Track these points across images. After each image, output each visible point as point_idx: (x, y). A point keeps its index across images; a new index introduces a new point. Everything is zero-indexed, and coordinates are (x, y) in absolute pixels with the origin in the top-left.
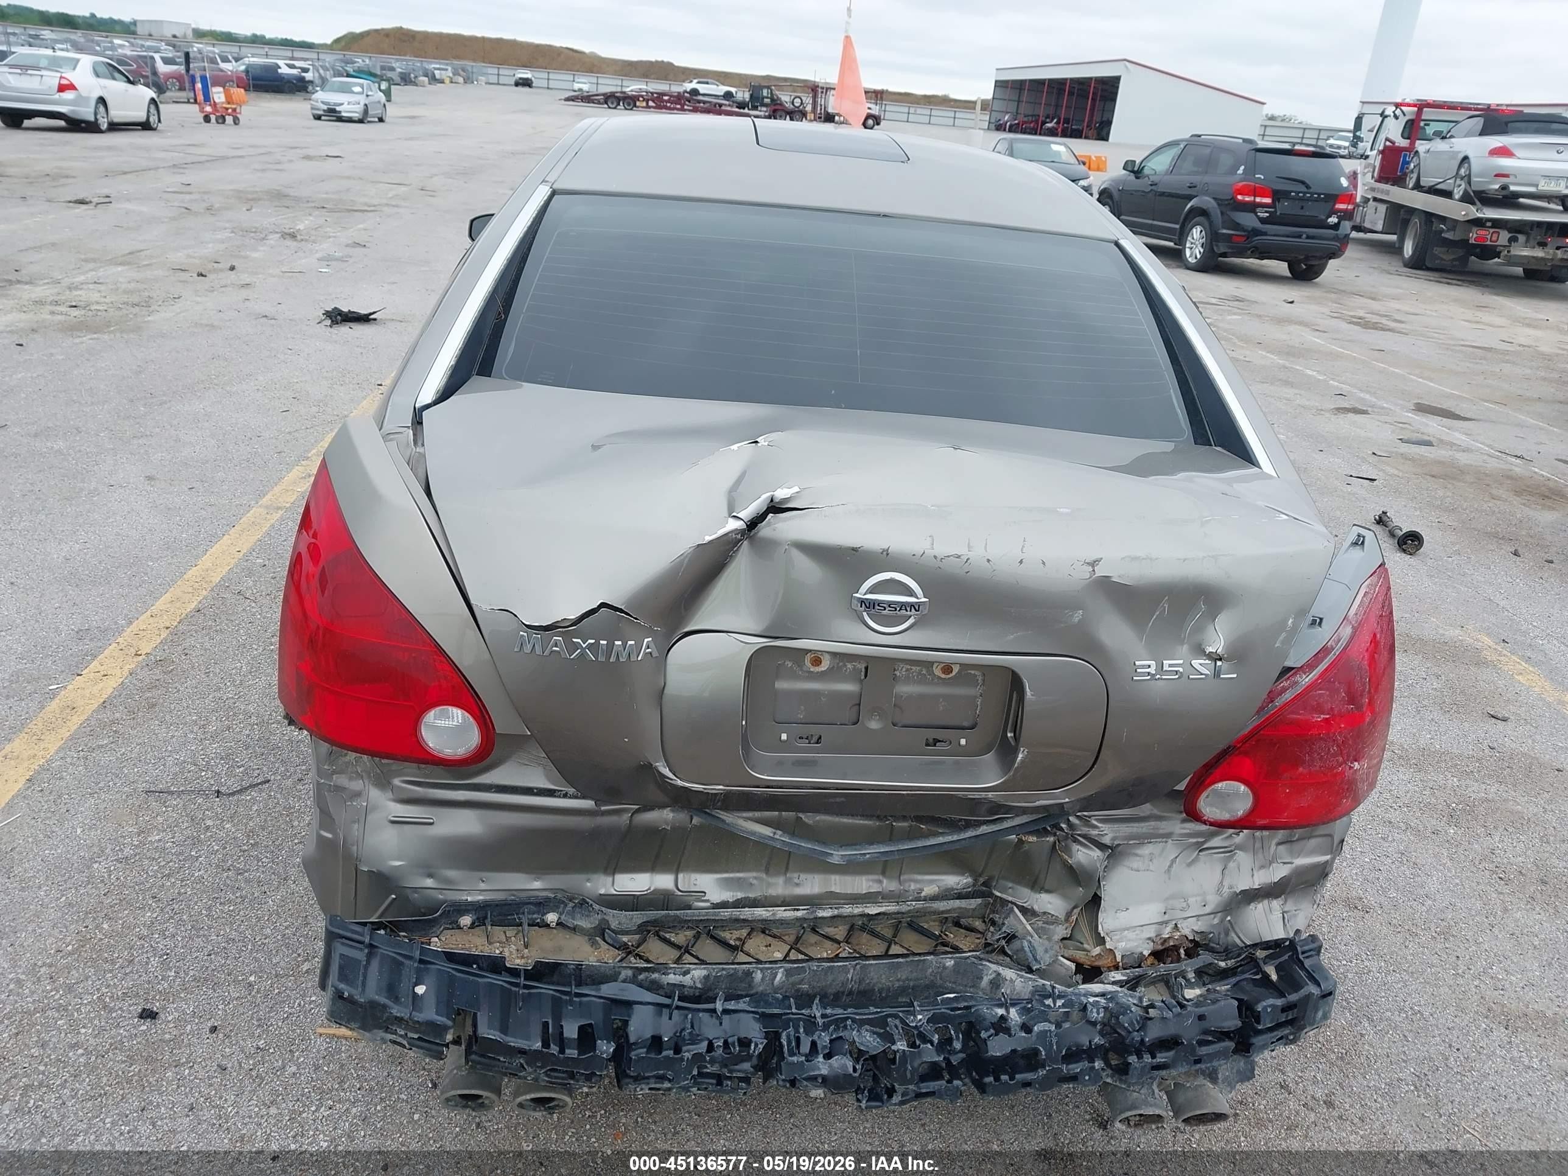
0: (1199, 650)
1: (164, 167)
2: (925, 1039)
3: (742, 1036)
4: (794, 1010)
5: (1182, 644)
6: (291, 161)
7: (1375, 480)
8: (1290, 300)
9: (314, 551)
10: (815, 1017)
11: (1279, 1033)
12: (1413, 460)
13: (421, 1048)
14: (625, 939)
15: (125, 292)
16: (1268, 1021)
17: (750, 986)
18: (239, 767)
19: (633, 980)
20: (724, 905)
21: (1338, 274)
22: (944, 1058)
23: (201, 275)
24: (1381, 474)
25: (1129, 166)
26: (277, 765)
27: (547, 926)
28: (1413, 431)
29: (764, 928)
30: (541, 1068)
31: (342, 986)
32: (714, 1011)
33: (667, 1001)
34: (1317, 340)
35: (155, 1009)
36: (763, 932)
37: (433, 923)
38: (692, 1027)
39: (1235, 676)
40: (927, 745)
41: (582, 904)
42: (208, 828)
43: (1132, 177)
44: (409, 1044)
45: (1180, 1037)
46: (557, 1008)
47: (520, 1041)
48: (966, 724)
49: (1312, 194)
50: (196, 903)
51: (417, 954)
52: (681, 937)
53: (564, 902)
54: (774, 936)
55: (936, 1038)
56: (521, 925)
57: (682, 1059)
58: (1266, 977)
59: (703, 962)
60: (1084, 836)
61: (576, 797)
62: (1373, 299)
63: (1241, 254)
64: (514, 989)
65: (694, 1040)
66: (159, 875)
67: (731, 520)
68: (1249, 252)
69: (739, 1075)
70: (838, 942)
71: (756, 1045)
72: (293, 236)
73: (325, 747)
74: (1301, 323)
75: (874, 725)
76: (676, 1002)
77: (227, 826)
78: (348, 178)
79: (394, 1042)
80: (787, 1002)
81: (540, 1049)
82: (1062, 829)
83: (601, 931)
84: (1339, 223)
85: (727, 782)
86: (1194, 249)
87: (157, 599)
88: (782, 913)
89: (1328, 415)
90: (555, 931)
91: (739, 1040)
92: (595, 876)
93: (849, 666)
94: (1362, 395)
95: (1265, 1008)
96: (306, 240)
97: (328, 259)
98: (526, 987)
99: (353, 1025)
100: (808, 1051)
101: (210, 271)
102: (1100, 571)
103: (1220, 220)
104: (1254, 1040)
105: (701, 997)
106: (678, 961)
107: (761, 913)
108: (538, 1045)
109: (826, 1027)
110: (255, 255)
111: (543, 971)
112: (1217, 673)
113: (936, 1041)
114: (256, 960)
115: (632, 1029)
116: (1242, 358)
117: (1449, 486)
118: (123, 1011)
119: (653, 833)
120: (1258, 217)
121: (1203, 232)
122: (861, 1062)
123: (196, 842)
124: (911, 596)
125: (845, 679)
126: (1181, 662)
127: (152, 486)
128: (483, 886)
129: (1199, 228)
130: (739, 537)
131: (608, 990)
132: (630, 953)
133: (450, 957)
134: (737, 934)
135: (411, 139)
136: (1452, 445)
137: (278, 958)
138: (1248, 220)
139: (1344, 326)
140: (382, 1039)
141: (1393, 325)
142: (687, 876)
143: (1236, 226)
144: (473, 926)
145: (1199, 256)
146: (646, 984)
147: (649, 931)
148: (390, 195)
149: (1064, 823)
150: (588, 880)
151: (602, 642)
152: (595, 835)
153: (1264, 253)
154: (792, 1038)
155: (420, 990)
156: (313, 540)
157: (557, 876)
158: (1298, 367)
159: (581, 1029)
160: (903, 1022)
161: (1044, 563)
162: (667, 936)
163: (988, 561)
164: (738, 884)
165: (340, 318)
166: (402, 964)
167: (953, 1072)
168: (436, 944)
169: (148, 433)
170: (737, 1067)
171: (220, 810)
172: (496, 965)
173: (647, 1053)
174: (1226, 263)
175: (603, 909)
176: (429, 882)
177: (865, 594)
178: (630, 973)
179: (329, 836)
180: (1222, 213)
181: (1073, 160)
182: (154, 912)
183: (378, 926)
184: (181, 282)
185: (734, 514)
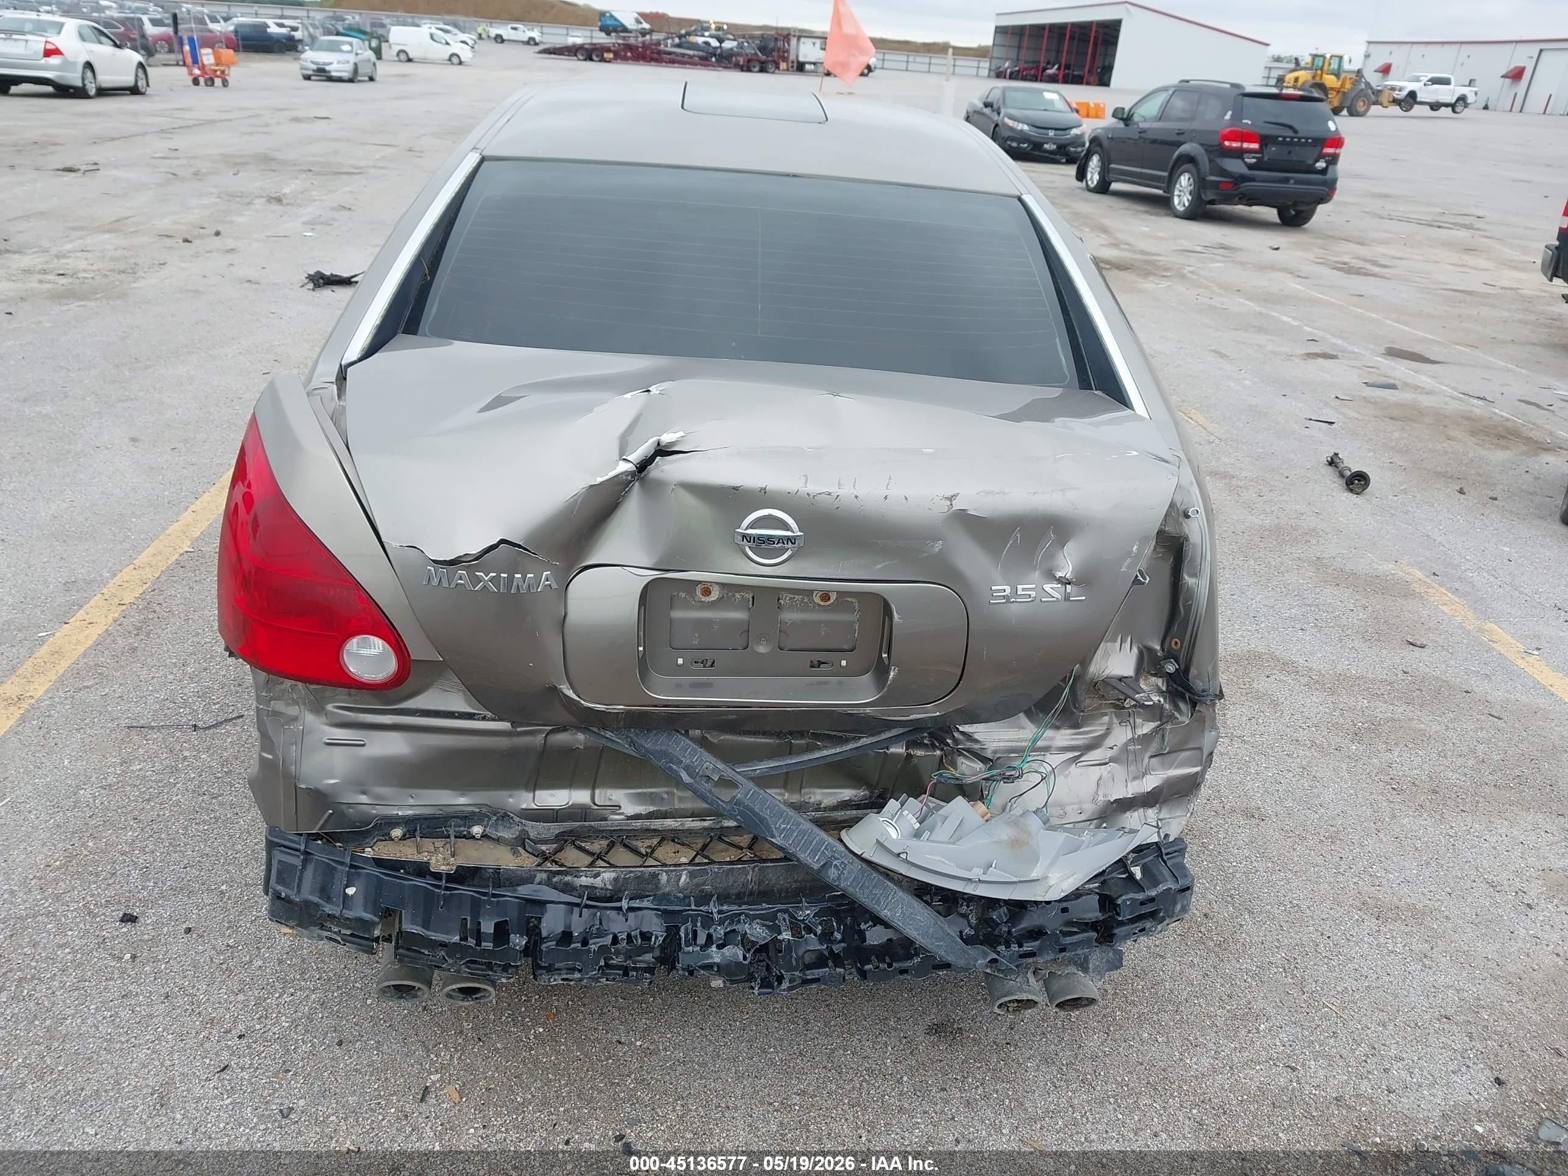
0: (1050, 576)
1: (151, 133)
2: (810, 930)
3: (645, 930)
4: (693, 907)
5: (1035, 570)
6: (278, 124)
7: (1333, 423)
8: (1276, 247)
9: (248, 499)
10: (712, 913)
11: (1140, 925)
12: (1375, 403)
13: (353, 943)
14: (544, 848)
15: (113, 259)
16: (1127, 912)
17: (657, 887)
18: (215, 704)
19: (548, 883)
20: (637, 817)
21: (1329, 219)
22: (827, 948)
23: (186, 241)
24: (1340, 417)
25: (1118, 113)
26: (250, 702)
27: (473, 837)
28: (1380, 375)
29: (674, 837)
30: (461, 959)
31: (279, 888)
32: (620, 909)
33: (578, 901)
34: (1294, 286)
35: (135, 914)
36: (673, 841)
37: (365, 834)
38: (601, 923)
39: (1084, 598)
40: (812, 667)
41: (503, 817)
42: (185, 758)
43: (1121, 125)
44: (342, 939)
45: (1044, 927)
46: (476, 907)
47: (439, 934)
48: (846, 647)
49: (1300, 138)
50: (173, 824)
51: (348, 860)
52: (597, 846)
53: (487, 816)
54: (683, 844)
55: (819, 929)
56: (448, 837)
57: (589, 951)
58: (1131, 876)
59: (612, 866)
60: (968, 750)
61: (493, 720)
62: (1361, 244)
63: (1228, 200)
64: (437, 890)
65: (601, 934)
66: (140, 800)
67: (621, 463)
68: (1237, 199)
69: (643, 965)
70: (741, 848)
71: (657, 937)
72: (279, 200)
73: (263, 675)
74: (1284, 270)
75: (762, 649)
76: (585, 901)
77: (203, 756)
78: (336, 140)
79: (331, 939)
80: (687, 901)
81: (458, 941)
82: (948, 745)
83: (521, 841)
84: (1327, 168)
85: (627, 702)
86: (1182, 197)
87: (140, 553)
88: (690, 823)
89: (1297, 361)
90: (480, 842)
91: (641, 933)
92: (515, 793)
93: (738, 595)
94: (1334, 340)
95: (1124, 901)
96: (292, 204)
97: (312, 224)
98: (447, 889)
99: (292, 924)
100: (704, 942)
101: (195, 237)
102: (958, 505)
103: (1208, 167)
104: (1116, 931)
105: (610, 897)
106: (592, 865)
107: (670, 823)
108: (456, 939)
109: (721, 922)
110: (241, 220)
111: (465, 875)
112: (1067, 598)
113: (819, 932)
114: (228, 872)
115: (544, 924)
116: (1219, 305)
117: (1406, 428)
118: (106, 916)
119: (568, 751)
120: (1245, 163)
121: (1191, 180)
122: (751, 952)
123: (174, 770)
124: (788, 530)
125: (736, 608)
126: (1034, 586)
127: (136, 447)
128: (411, 801)
129: (1187, 176)
130: (629, 478)
131: (524, 891)
132: (546, 859)
133: (379, 862)
134: (648, 843)
135: (401, 98)
136: (1416, 388)
137: (247, 871)
138: (1235, 166)
139: (1327, 271)
140: (319, 936)
141: (1376, 270)
142: (603, 791)
143: (1224, 172)
144: (403, 838)
145: (1187, 204)
146: (561, 886)
147: (566, 841)
148: (377, 157)
149: (950, 739)
150: (510, 796)
151: (503, 575)
152: (513, 755)
153: (1252, 200)
154: (690, 930)
155: (351, 891)
156: (247, 490)
157: (480, 793)
158: (1275, 314)
159: (497, 924)
160: (792, 916)
161: (906, 498)
162: (583, 845)
163: (856, 497)
164: (651, 799)
165: (322, 281)
166: (335, 869)
167: (837, 960)
168: (369, 853)
169: (133, 397)
170: (640, 958)
171: (196, 743)
172: (421, 870)
173: (557, 945)
174: (1216, 211)
175: (523, 821)
176: (364, 799)
177: (746, 529)
178: (544, 876)
179: (270, 757)
180: (1211, 161)
181: (1066, 108)
182: (135, 830)
183: (317, 836)
184: (166, 248)
185: (624, 457)
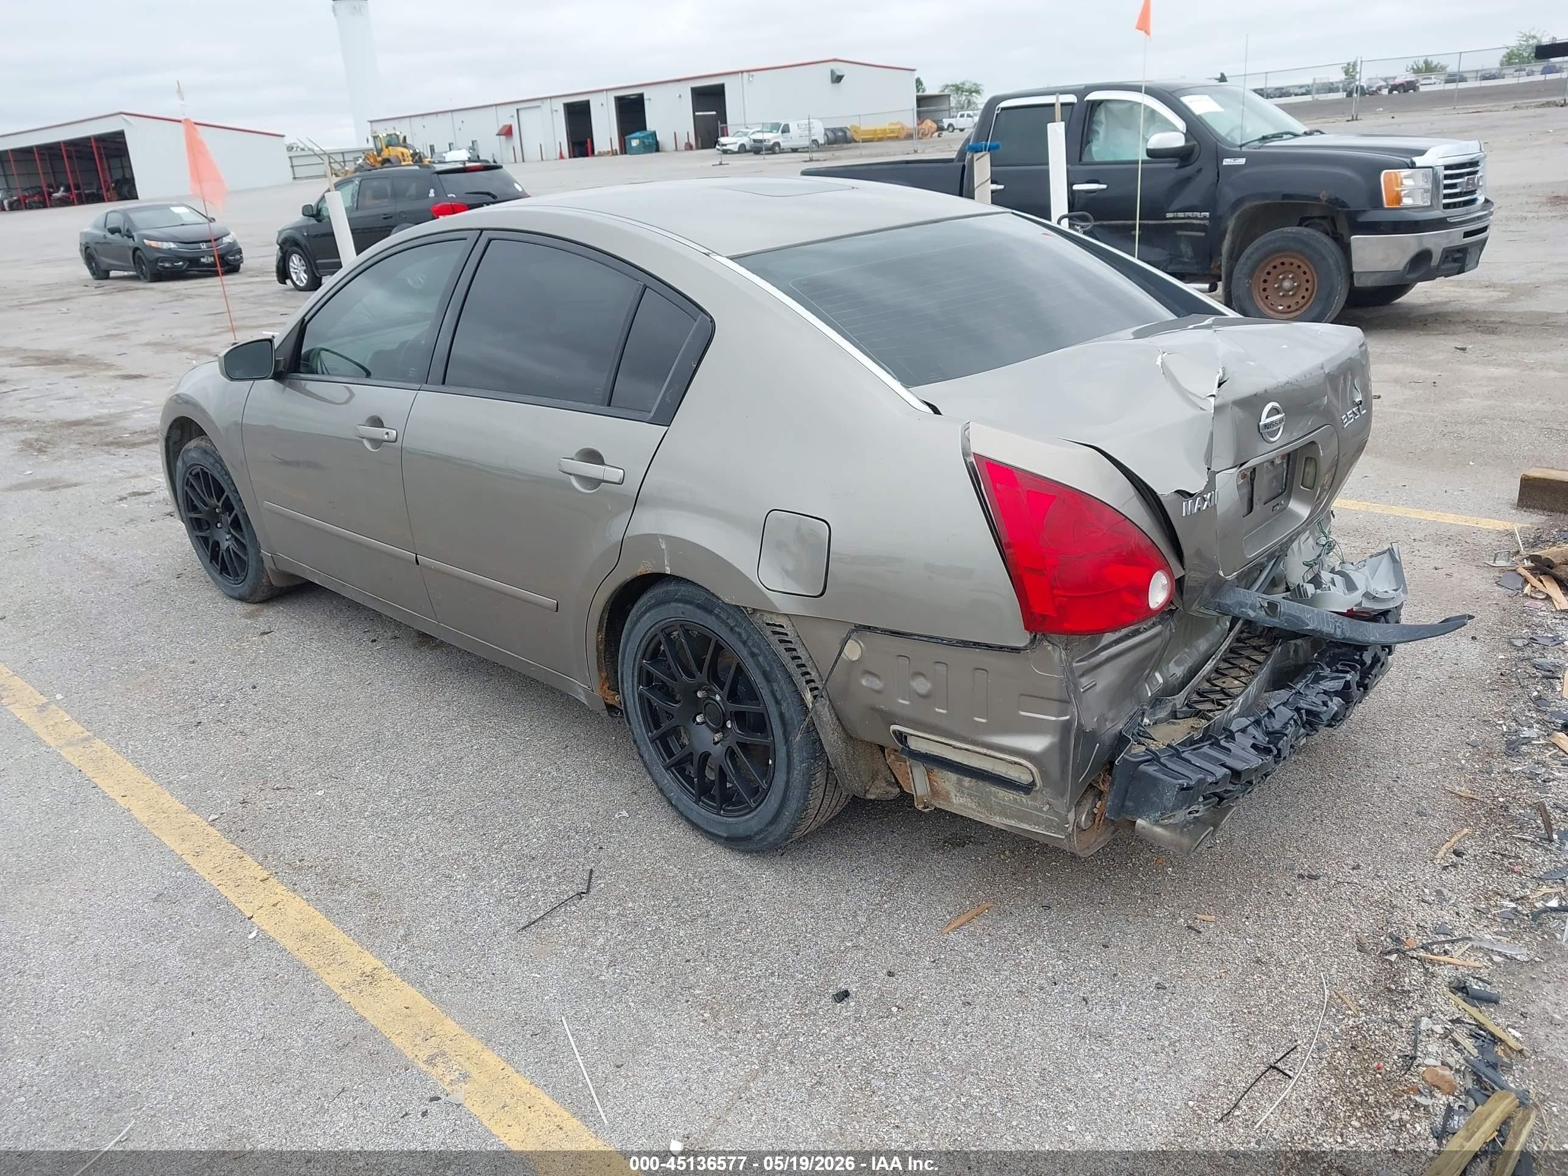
5: (1348, 402)
25: (308, 210)
40: (1273, 510)
41: (1156, 703)
48: (1281, 491)
53: (1144, 709)
83: (1173, 714)
118: (821, 1008)
124: (1279, 414)
126: (1351, 411)
132: (1196, 715)
171: (602, 903)
177: (1265, 421)
181: (201, 219)
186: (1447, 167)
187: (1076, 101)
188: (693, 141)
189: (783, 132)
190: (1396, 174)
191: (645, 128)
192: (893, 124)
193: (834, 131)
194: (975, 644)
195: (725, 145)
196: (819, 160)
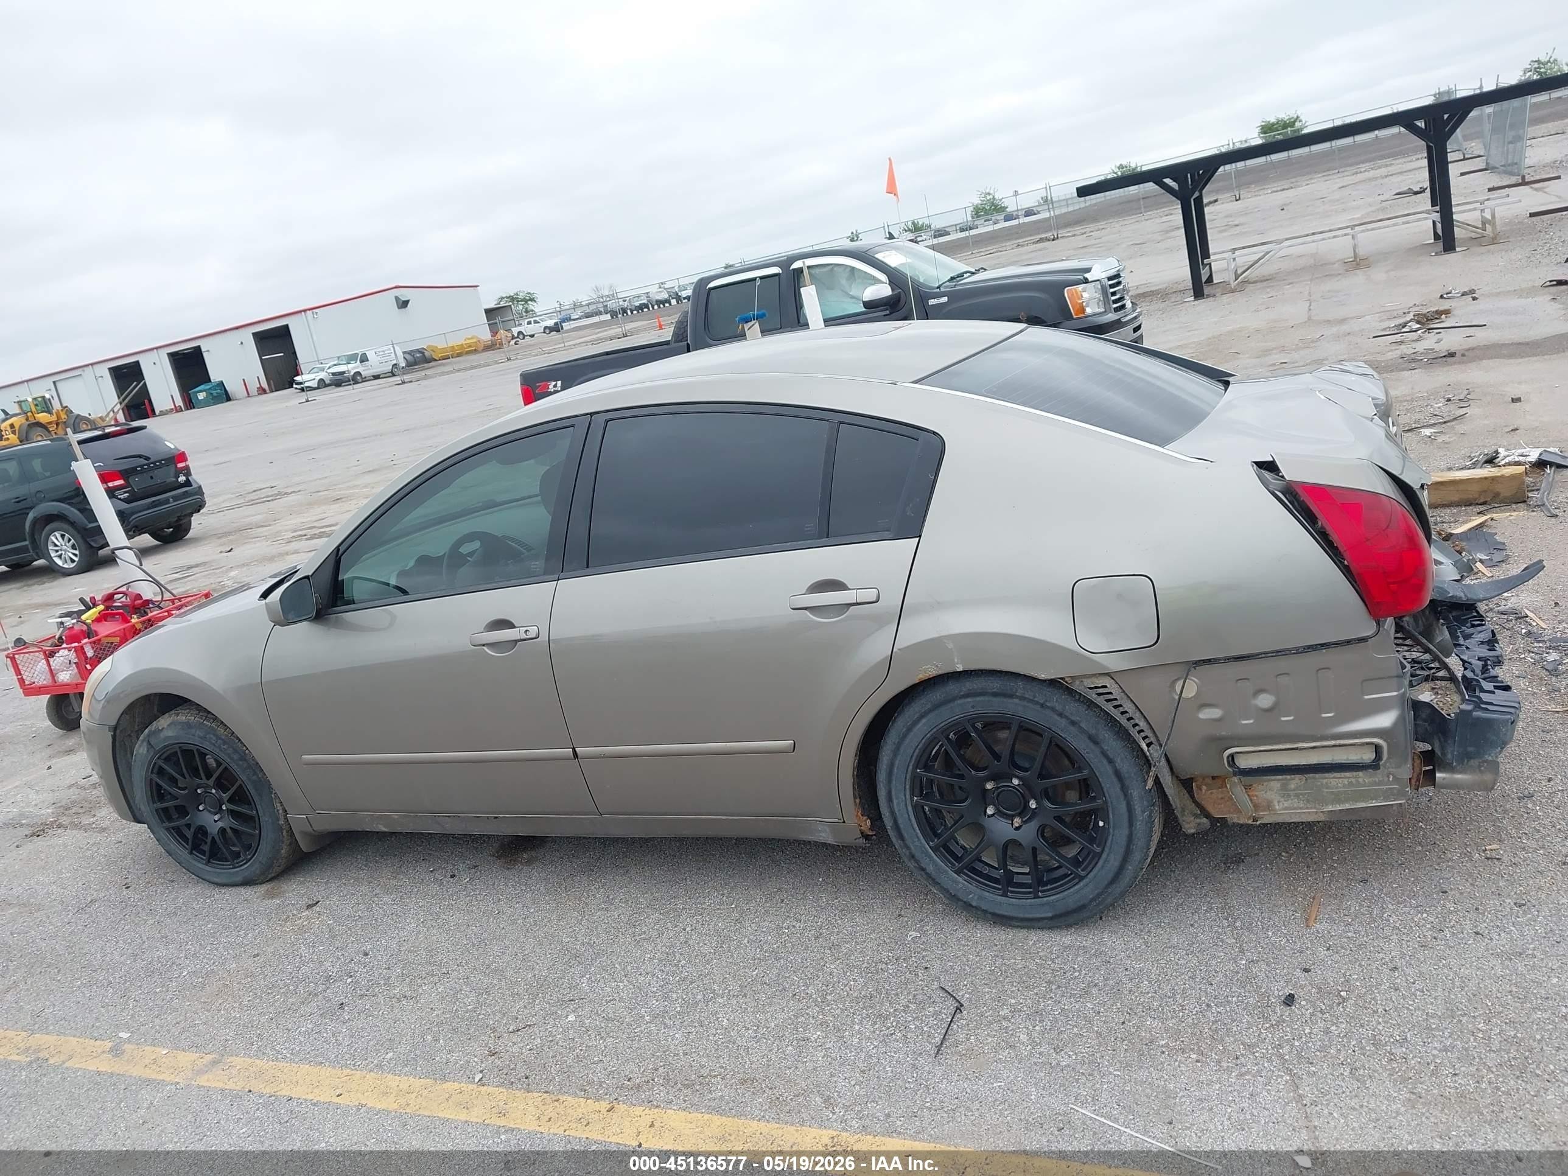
35: (1279, 1000)
49: (154, 463)
77: (1014, 1000)
86: (65, 555)
118: (1282, 1015)
120: (120, 499)
129: (57, 534)
145: (75, 559)
186: (1110, 279)
187: (781, 272)
188: (265, 385)
189: (362, 361)
190: (1075, 289)
191: (210, 381)
192: (469, 339)
193: (410, 353)
194: (1322, 645)
195: (301, 383)
196: (411, 382)
